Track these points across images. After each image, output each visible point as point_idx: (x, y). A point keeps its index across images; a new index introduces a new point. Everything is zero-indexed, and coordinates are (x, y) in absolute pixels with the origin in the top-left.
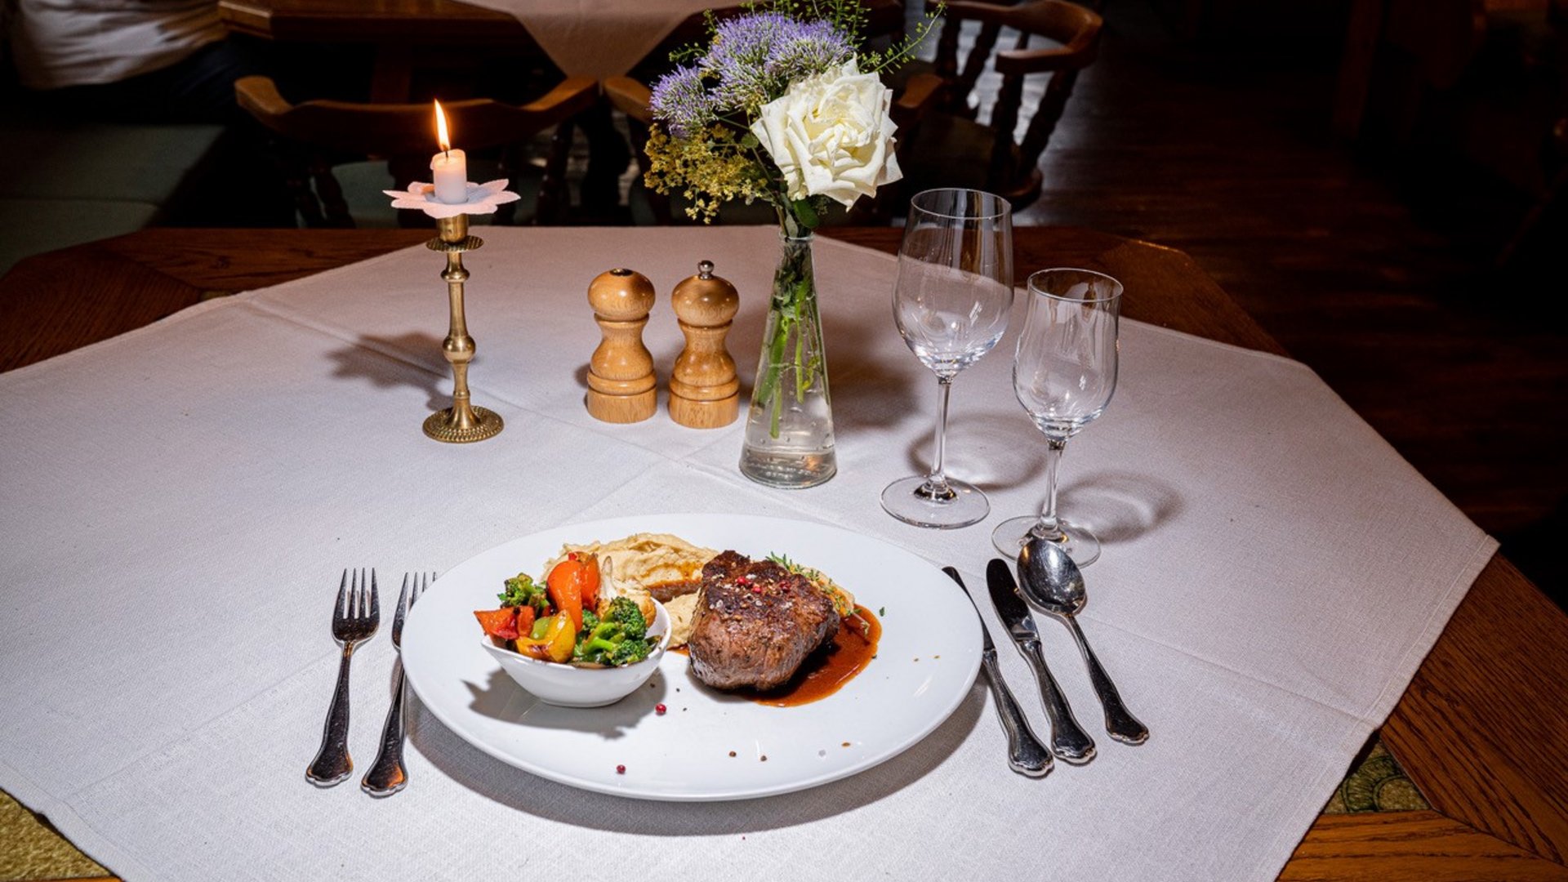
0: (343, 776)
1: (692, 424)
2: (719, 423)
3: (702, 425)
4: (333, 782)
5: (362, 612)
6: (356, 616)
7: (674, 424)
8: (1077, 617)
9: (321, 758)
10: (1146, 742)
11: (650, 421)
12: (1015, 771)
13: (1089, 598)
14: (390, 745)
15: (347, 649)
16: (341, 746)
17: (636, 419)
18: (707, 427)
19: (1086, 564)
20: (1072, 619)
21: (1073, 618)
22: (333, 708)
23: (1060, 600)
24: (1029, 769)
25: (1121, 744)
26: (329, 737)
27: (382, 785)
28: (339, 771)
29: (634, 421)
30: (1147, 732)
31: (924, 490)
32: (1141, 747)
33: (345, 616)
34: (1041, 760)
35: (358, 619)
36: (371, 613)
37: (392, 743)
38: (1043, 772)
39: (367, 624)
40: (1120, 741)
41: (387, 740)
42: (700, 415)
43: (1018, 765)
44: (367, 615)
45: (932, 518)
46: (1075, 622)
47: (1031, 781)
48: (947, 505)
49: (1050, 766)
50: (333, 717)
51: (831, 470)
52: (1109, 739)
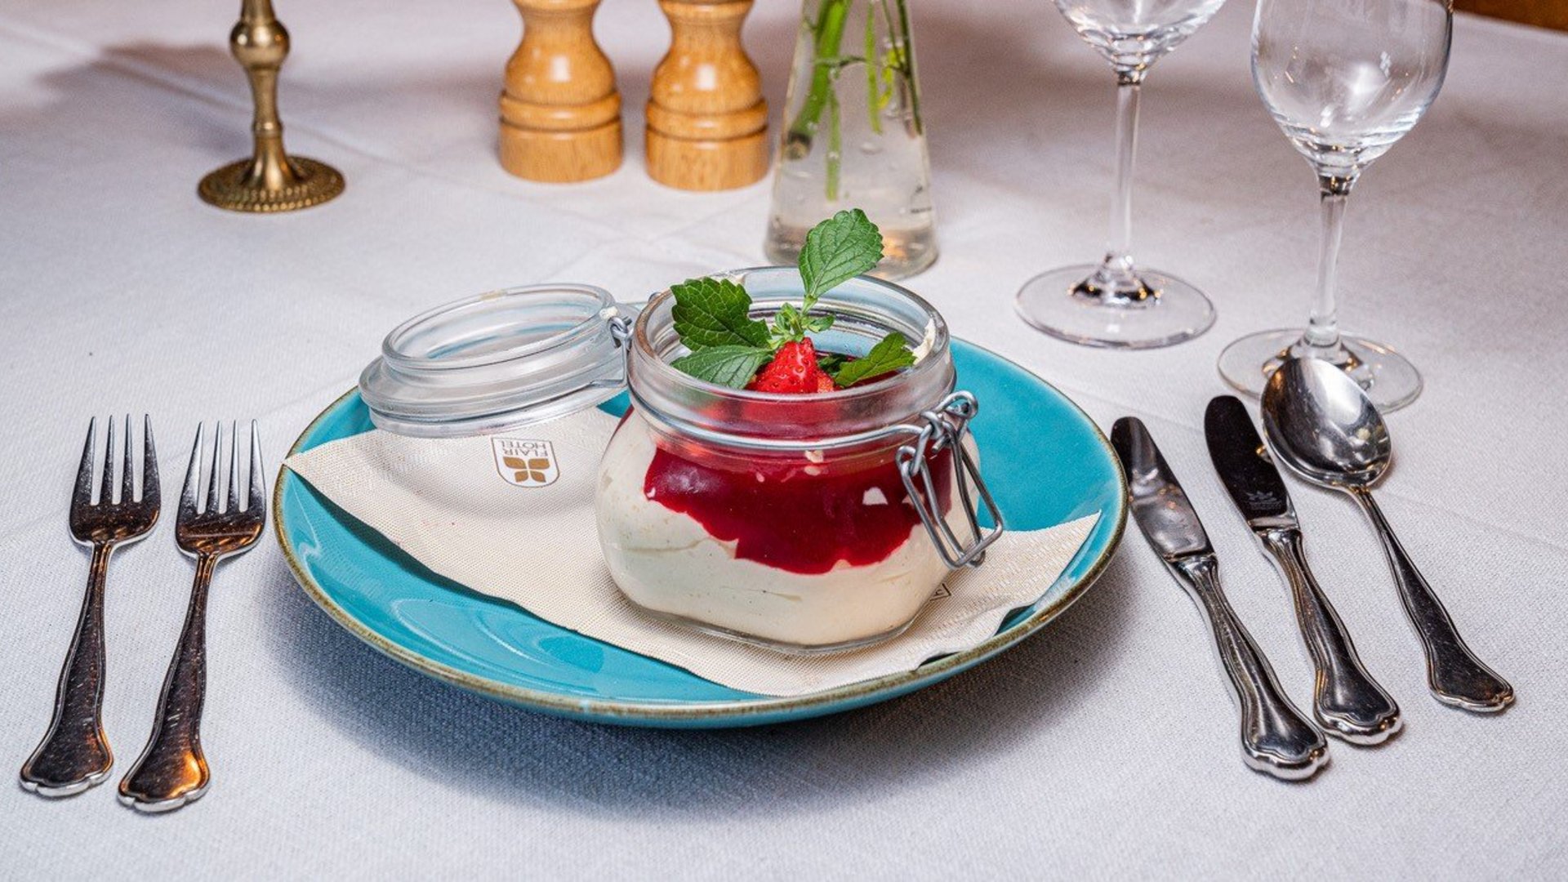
0: (94, 777)
1: (683, 183)
2: (731, 182)
3: (702, 184)
4: (73, 787)
5: (127, 492)
6: (116, 499)
7: (652, 186)
8: (1375, 494)
9: (49, 747)
10: (1510, 711)
11: (610, 181)
12: (1254, 770)
13: (1398, 462)
14: (173, 721)
15: (100, 554)
16: (89, 724)
17: (583, 174)
18: (711, 189)
19: (1394, 407)
20: (1366, 496)
21: (1368, 495)
22: (72, 657)
23: (1340, 463)
24: (1280, 765)
25: (1459, 713)
26: (66, 710)
27: (157, 791)
28: (85, 768)
29: (580, 179)
30: (1511, 692)
31: (1092, 286)
32: (1498, 719)
33: (95, 500)
34: (1303, 748)
35: (119, 505)
36: (144, 493)
37: (176, 717)
38: (1309, 771)
39: (137, 514)
40: (1458, 707)
41: (168, 712)
42: (697, 167)
43: (1259, 758)
44: (137, 497)
45: (1113, 331)
46: (1372, 502)
47: (1285, 788)
48: (1136, 312)
49: (1324, 759)
50: (73, 673)
51: (929, 256)
52: (1435, 703)
